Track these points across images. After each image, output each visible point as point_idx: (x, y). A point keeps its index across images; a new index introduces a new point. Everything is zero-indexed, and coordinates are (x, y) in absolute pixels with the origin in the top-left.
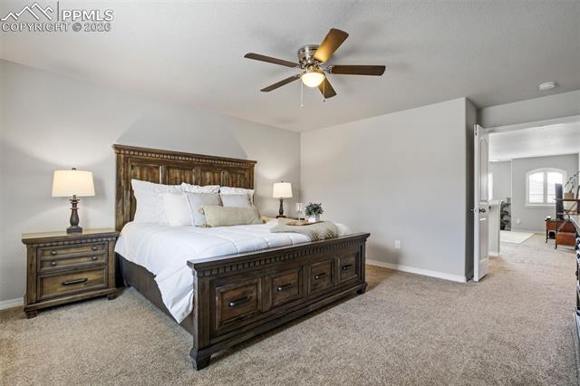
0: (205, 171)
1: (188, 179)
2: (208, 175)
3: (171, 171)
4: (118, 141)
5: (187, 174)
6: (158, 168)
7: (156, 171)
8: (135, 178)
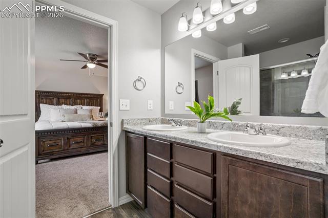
0: (77, 99)
1: (68, 103)
2: (78, 101)
3: (60, 100)
4: (37, 88)
5: (68, 101)
6: (54, 99)
7: (53, 100)
8: (43, 103)
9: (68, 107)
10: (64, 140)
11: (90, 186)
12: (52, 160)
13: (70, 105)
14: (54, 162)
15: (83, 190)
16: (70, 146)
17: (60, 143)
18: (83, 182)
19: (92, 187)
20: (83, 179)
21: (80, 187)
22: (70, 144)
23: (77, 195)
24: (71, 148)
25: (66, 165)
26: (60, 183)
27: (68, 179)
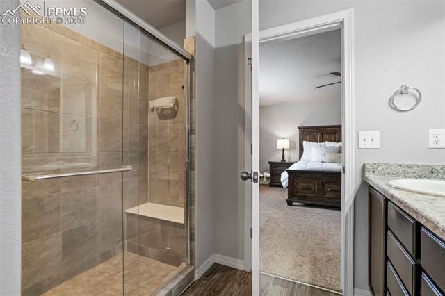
3: (324, 135)
4: (300, 124)
6: (317, 135)
8: (306, 140)
9: (332, 144)
10: (318, 184)
11: (328, 250)
12: (307, 205)
13: (335, 141)
14: (306, 208)
15: (318, 252)
16: (324, 194)
17: (313, 188)
18: (323, 242)
19: (331, 253)
20: (326, 239)
21: (316, 246)
22: (324, 190)
23: (308, 253)
24: (326, 196)
25: (316, 215)
26: (300, 232)
27: (310, 232)
